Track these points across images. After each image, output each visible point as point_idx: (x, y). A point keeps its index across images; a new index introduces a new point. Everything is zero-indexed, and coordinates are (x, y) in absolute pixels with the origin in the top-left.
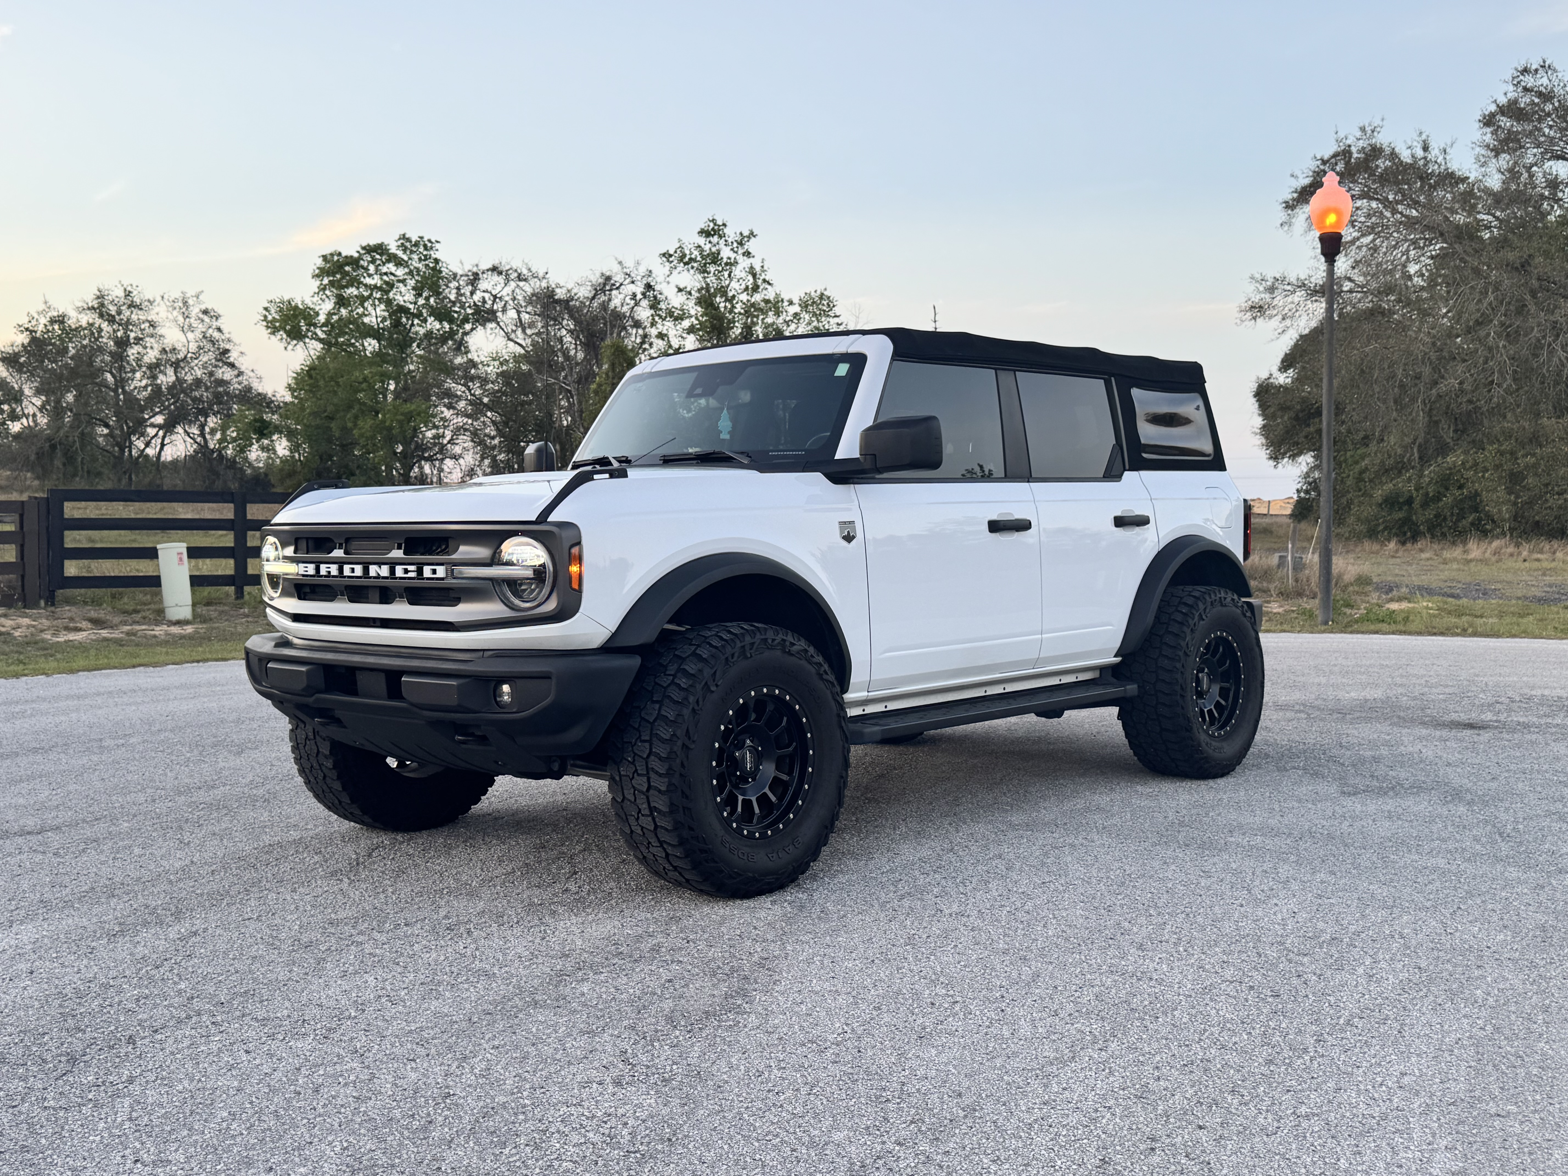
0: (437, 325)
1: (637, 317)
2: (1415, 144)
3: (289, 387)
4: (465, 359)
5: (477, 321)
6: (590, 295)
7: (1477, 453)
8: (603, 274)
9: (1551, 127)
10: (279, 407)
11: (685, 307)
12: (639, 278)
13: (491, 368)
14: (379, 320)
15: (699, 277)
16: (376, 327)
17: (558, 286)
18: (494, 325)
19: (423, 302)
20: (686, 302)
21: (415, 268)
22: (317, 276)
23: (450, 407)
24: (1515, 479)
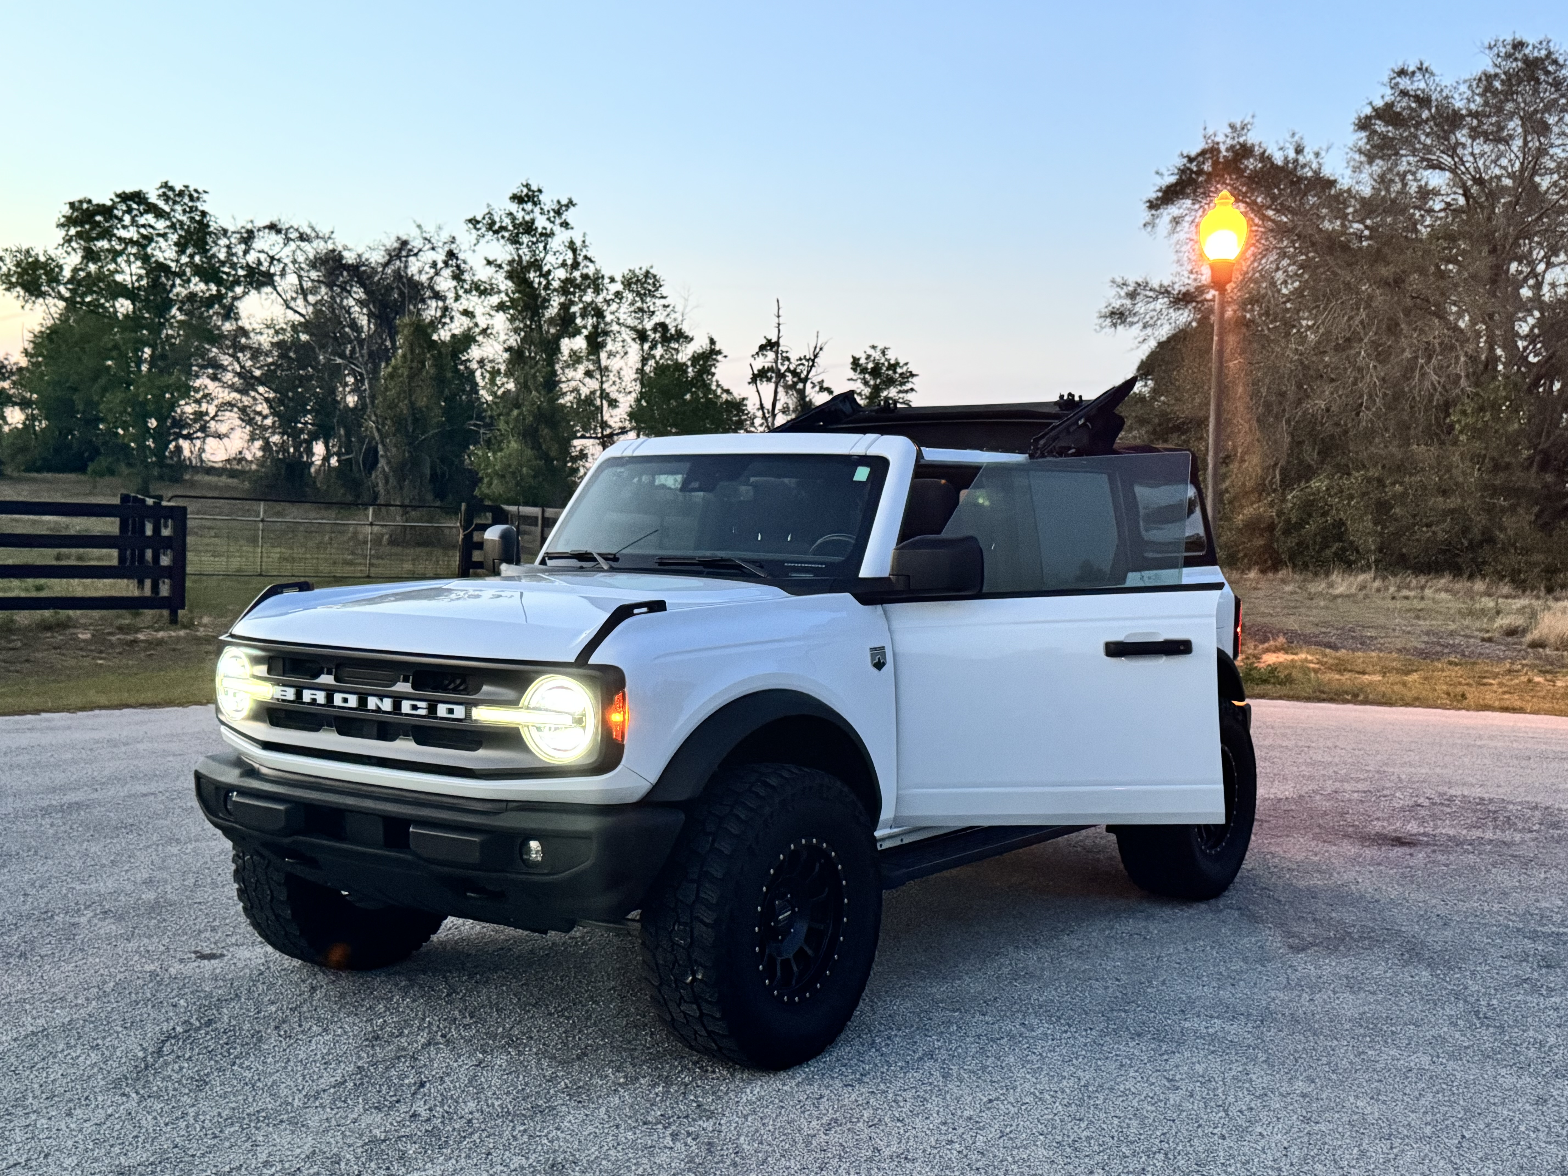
0: (202, 286)
1: (437, 288)
2: (1288, 145)
3: (26, 352)
4: (234, 327)
5: (251, 284)
6: (382, 260)
7: (1341, 478)
8: (398, 238)
9: (1427, 135)
10: (12, 373)
11: (493, 281)
12: (440, 244)
13: (265, 336)
14: (134, 278)
15: (511, 248)
16: (130, 286)
17: (346, 248)
18: (268, 289)
19: (187, 260)
20: (495, 276)
21: (179, 221)
22: (62, 225)
23: (214, 378)
24: (1382, 508)
